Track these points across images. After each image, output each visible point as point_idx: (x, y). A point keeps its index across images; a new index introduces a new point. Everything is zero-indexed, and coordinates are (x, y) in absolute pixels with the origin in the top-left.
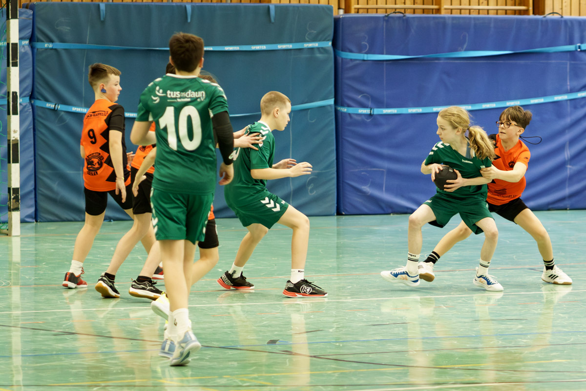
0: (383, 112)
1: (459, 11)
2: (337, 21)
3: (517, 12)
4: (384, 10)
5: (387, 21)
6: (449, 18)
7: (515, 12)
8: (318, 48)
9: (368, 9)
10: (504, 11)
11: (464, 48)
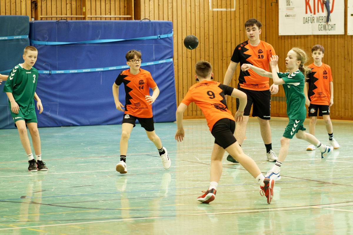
0: (56, 72)
1: (95, 18)
2: (31, 24)
3: (126, 18)
4: (56, 18)
5: (58, 24)
6: (90, 22)
7: (125, 19)
8: (21, 39)
9: (47, 18)
10: (119, 18)
11: (99, 38)
